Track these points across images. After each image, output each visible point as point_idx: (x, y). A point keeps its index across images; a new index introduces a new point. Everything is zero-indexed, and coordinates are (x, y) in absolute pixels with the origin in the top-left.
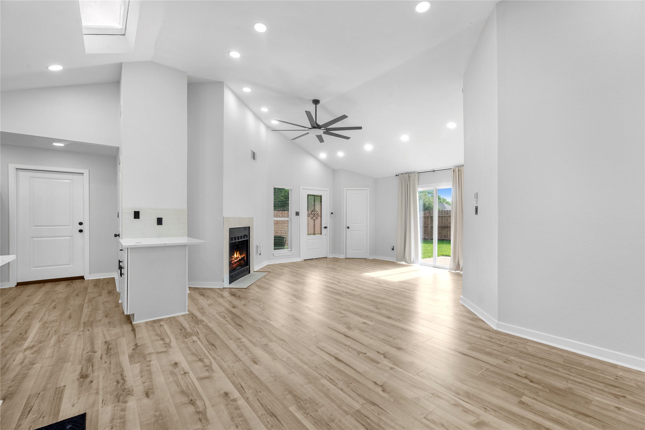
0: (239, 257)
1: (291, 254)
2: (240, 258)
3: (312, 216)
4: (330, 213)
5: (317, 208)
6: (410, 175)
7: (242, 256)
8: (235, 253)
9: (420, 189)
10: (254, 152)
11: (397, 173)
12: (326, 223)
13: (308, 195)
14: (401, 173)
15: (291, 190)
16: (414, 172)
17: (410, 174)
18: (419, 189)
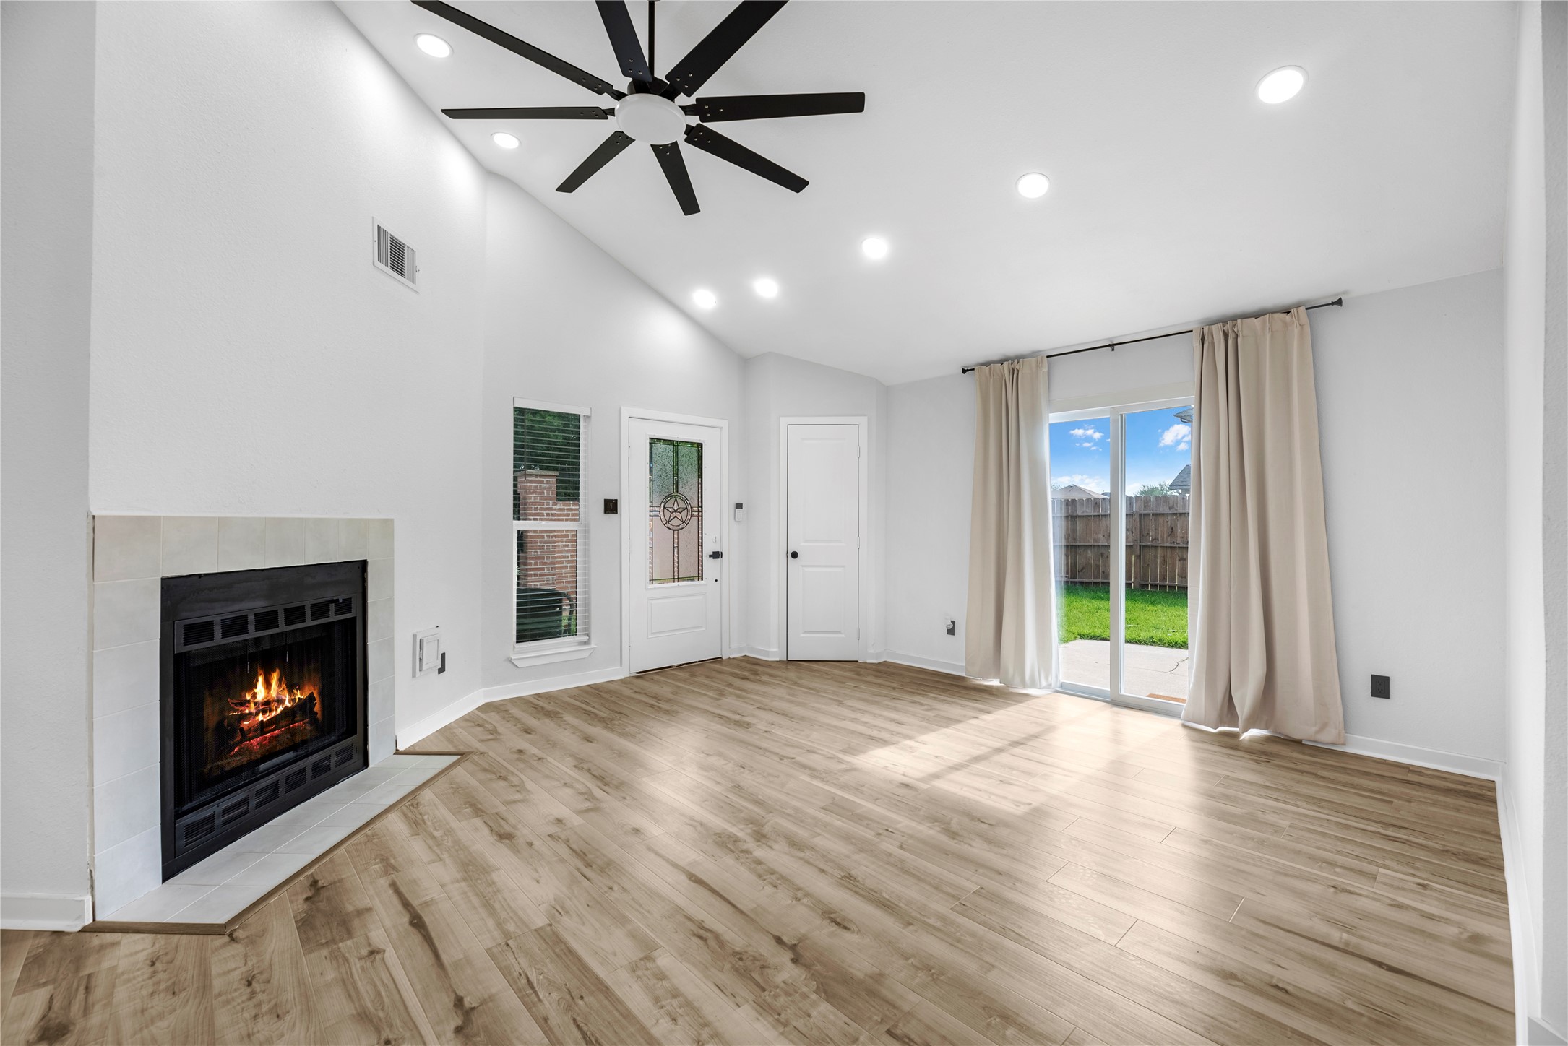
0: (280, 701)
1: (586, 655)
2: (288, 704)
3: (667, 514)
4: (733, 506)
5: (688, 490)
6: (1017, 367)
7: (299, 695)
8: (261, 679)
9: (1054, 418)
10: (400, 237)
11: (968, 362)
12: (718, 538)
13: (653, 441)
14: (982, 360)
15: (587, 417)
16: (1033, 354)
17: (1016, 361)
18: (1051, 415)
